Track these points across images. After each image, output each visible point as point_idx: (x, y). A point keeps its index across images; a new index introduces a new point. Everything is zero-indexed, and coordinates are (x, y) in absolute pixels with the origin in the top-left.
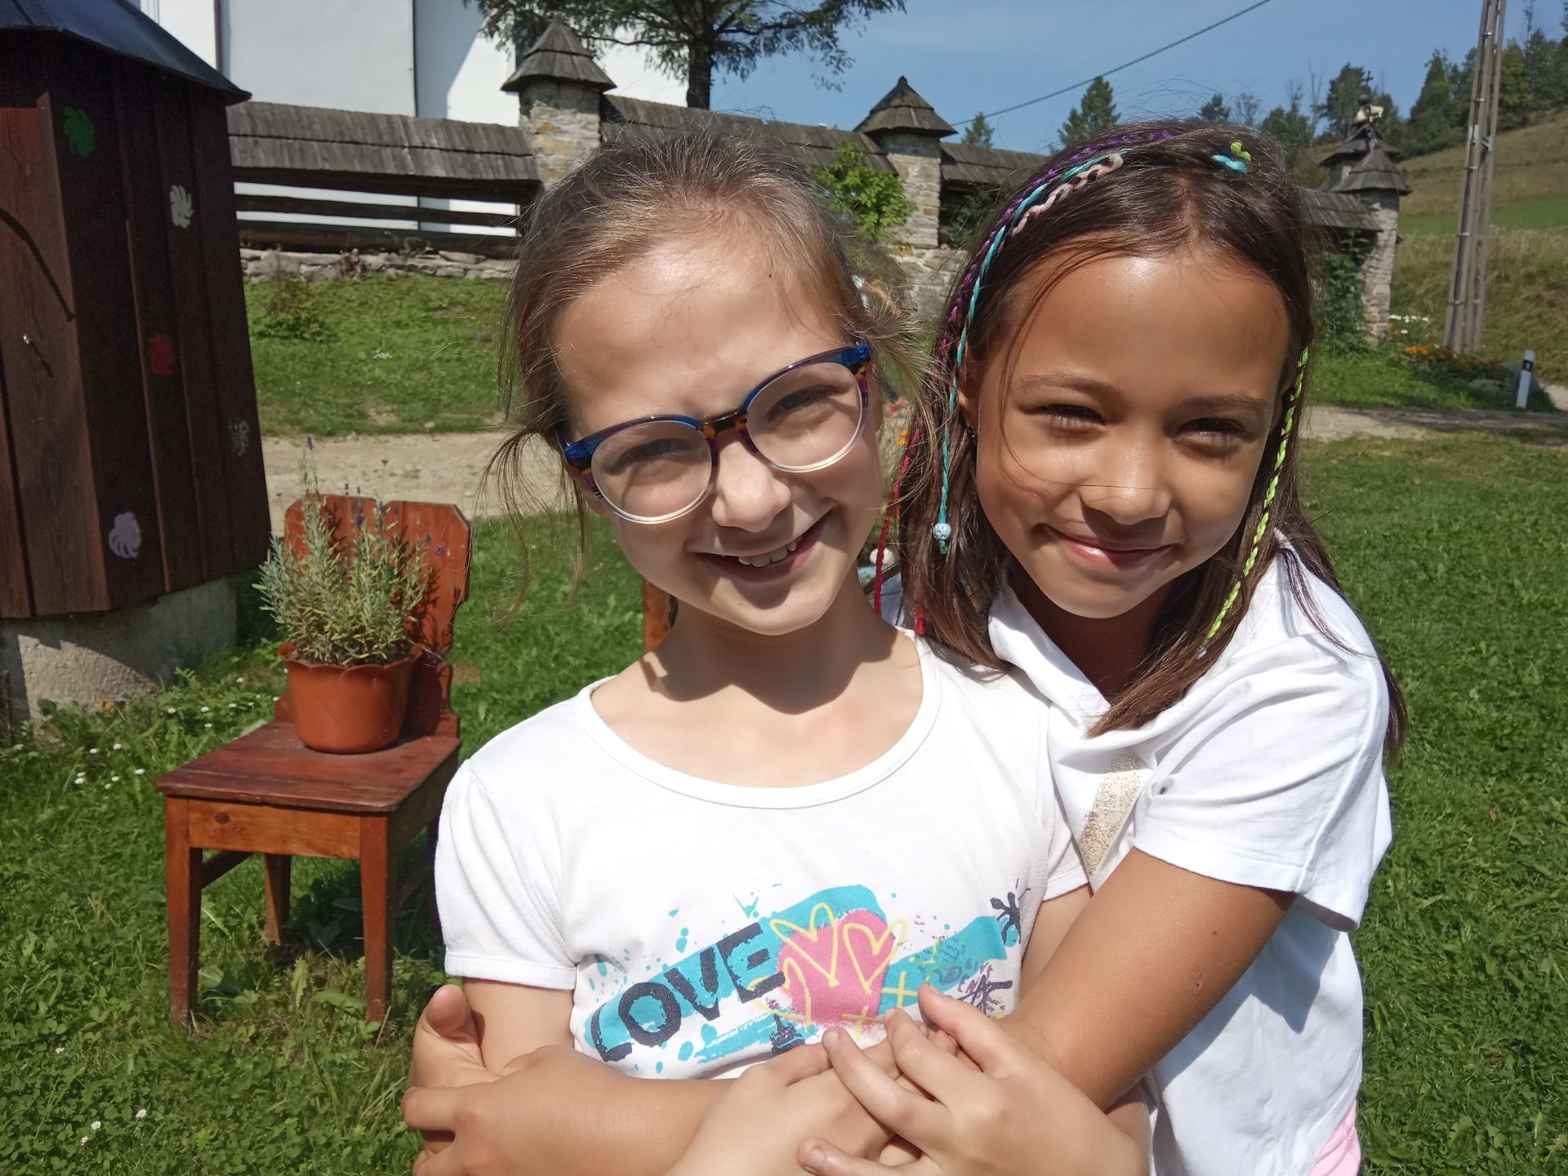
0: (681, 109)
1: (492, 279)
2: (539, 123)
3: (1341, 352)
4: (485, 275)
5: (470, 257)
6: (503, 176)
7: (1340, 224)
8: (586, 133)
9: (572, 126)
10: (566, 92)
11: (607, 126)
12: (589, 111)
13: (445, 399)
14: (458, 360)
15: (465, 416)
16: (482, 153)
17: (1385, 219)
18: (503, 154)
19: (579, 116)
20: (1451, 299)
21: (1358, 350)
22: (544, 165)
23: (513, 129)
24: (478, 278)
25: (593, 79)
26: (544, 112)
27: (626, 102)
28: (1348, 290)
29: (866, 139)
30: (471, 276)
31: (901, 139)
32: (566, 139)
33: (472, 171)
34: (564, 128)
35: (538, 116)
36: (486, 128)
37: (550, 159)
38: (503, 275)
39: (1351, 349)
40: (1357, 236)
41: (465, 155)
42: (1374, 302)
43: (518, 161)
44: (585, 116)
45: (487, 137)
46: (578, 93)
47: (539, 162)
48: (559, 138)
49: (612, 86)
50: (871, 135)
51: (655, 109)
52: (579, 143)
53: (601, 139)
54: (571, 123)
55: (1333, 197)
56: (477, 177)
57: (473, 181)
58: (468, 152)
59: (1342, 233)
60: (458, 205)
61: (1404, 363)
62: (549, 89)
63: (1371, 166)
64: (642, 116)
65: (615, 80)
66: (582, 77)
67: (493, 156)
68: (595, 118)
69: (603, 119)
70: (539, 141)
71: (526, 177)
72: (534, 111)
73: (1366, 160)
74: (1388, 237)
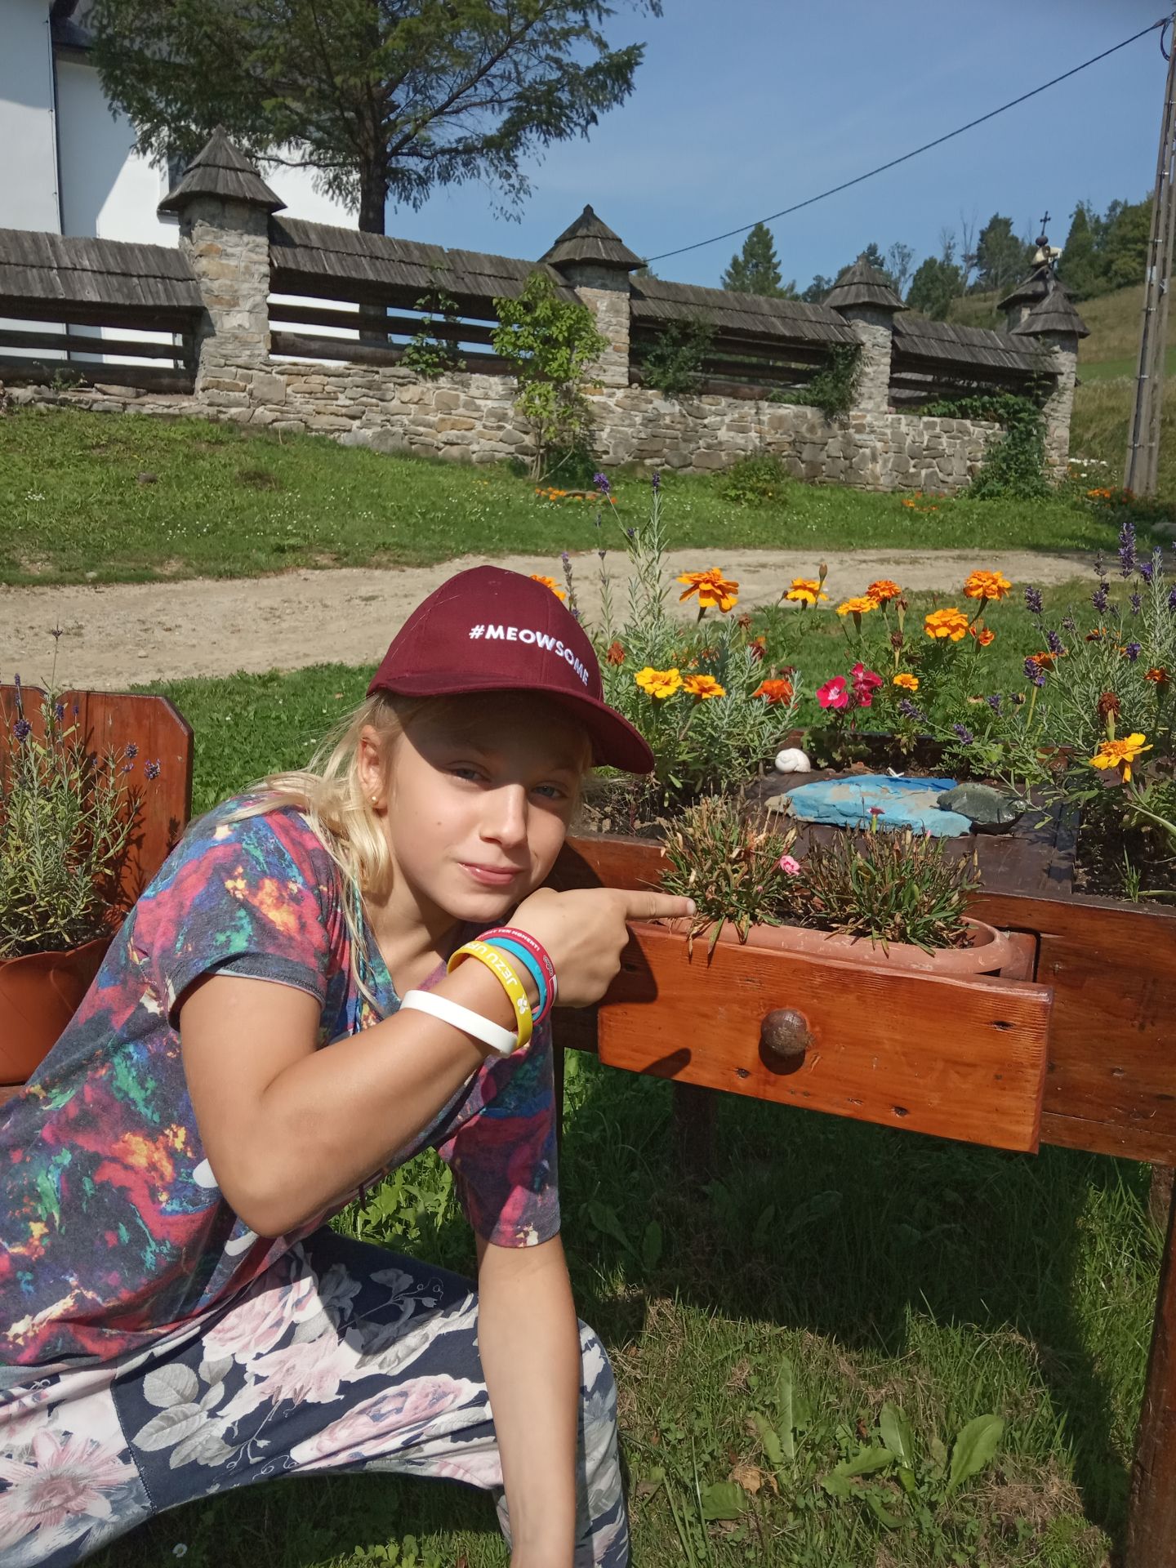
0: (356, 233)
1: (153, 415)
2: (202, 245)
3: (1027, 496)
4: (146, 410)
5: (131, 391)
6: (164, 302)
7: (1023, 367)
8: (255, 257)
9: (239, 249)
10: (232, 212)
11: (277, 250)
12: (256, 232)
13: (108, 546)
14: (120, 502)
15: (132, 564)
16: (139, 276)
17: (1064, 361)
18: (163, 278)
19: (246, 238)
20: (1130, 443)
21: (1042, 494)
22: (209, 291)
23: (173, 251)
24: (139, 413)
25: (260, 197)
26: (208, 233)
27: (297, 224)
28: (1030, 434)
29: (552, 271)
30: (131, 411)
31: (589, 271)
32: (233, 263)
33: (129, 296)
34: (229, 250)
35: (200, 238)
36: (143, 249)
37: (215, 285)
38: (166, 411)
39: (1036, 493)
40: (1040, 378)
41: (121, 278)
42: (1055, 445)
43: (180, 286)
44: (252, 238)
45: (145, 259)
46: (245, 214)
47: (203, 287)
48: (224, 262)
49: (282, 206)
50: (555, 266)
51: (327, 232)
52: (247, 268)
53: (271, 264)
54: (237, 245)
55: (1014, 338)
56: (135, 302)
57: (131, 307)
58: (124, 274)
59: (1024, 375)
60: (110, 334)
61: (1088, 506)
62: (213, 208)
63: (1051, 308)
64: (315, 240)
65: (285, 200)
66: (249, 195)
67: (151, 280)
68: (263, 240)
69: (272, 242)
70: (203, 265)
71: (189, 304)
72: (197, 231)
73: (1046, 301)
74: (1067, 380)
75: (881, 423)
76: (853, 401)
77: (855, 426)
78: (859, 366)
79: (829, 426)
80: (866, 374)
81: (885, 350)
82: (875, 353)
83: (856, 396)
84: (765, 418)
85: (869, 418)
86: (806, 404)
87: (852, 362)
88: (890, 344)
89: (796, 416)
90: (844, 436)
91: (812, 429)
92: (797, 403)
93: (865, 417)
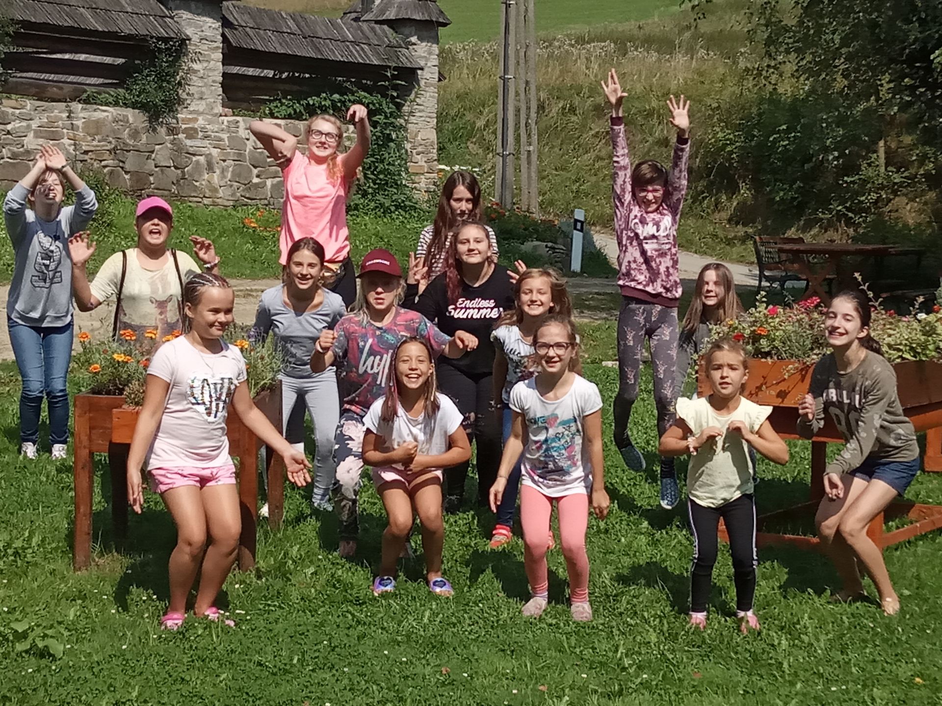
7: (376, 62)
17: (424, 54)
20: (499, 148)
28: (389, 139)
40: (395, 76)
42: (420, 149)
59: (375, 72)
74: (428, 75)
75: (216, 127)
76: (180, 101)
77: (185, 131)
78: (186, 63)
79: (154, 130)
80: (196, 72)
81: (216, 45)
82: (203, 48)
83: (184, 96)
84: (79, 123)
85: (201, 122)
86: (126, 105)
87: (178, 58)
88: (220, 38)
89: (116, 121)
90: (172, 142)
91: (135, 134)
92: (116, 104)
93: (197, 120)
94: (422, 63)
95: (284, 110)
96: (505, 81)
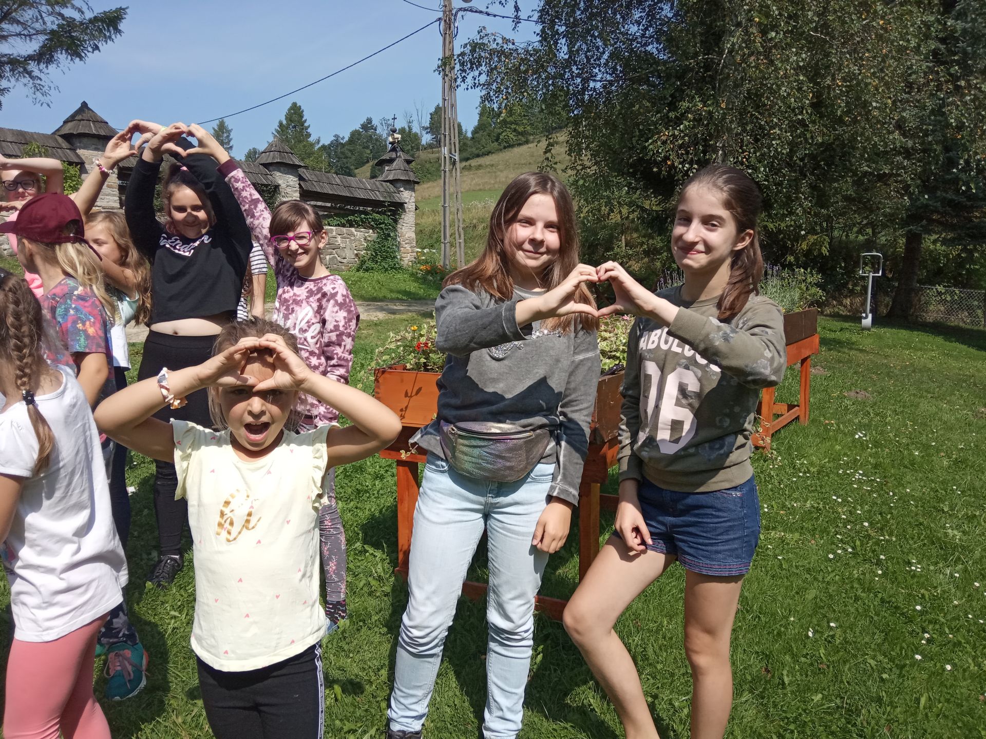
7: (381, 199)
17: (407, 196)
20: (442, 240)
29: (60, 140)
31: (85, 140)
40: (391, 206)
42: (406, 242)
50: (63, 136)
55: (377, 183)
59: (380, 203)
63: (398, 167)
73: (396, 163)
74: (410, 206)
81: (295, 189)
82: (288, 190)
88: (298, 186)
94: (407, 201)
95: (335, 222)
96: (444, 207)
